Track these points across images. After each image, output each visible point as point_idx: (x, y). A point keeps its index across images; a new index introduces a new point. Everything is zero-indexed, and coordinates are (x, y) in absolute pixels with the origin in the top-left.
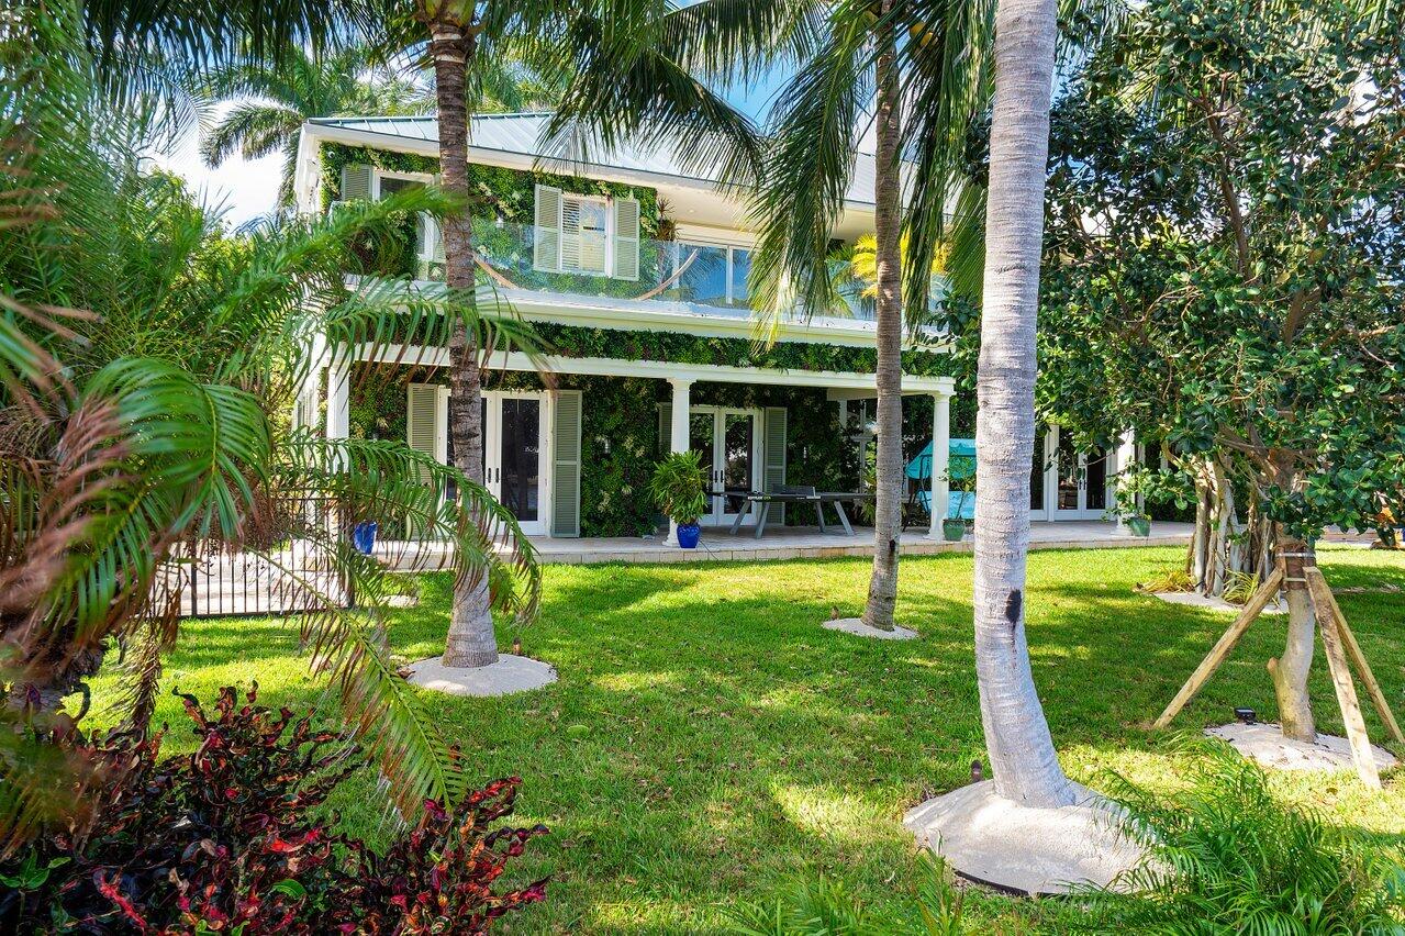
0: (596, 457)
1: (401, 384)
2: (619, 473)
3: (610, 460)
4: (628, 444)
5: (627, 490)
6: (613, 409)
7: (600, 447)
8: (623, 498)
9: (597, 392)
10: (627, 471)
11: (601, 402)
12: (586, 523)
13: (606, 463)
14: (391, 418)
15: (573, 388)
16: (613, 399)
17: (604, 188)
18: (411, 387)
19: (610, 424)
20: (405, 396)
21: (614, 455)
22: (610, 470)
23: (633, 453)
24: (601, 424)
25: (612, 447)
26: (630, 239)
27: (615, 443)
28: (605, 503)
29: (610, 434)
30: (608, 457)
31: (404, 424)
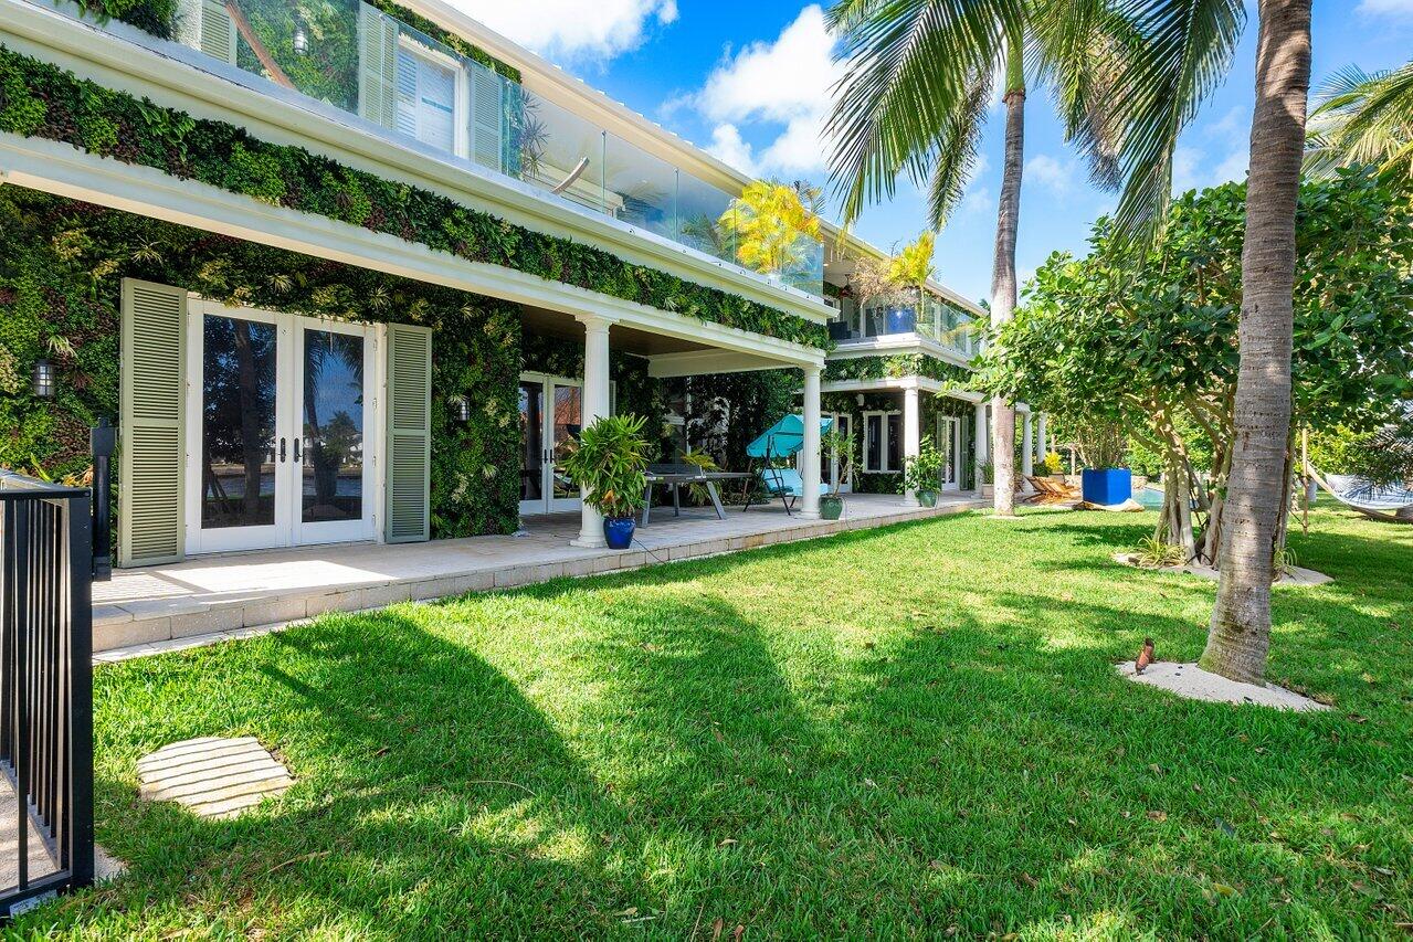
0: (449, 425)
1: (109, 277)
2: (479, 446)
3: (468, 430)
4: (491, 408)
5: (490, 472)
6: (471, 360)
7: (453, 410)
8: (485, 483)
9: (450, 334)
10: (488, 445)
11: (454, 348)
12: (438, 520)
13: (462, 434)
14: (85, 340)
15: (417, 323)
16: (470, 345)
17: (458, 47)
18: (130, 287)
19: (467, 381)
20: (117, 302)
21: (472, 424)
22: (467, 444)
23: (497, 421)
24: (456, 379)
25: (471, 413)
26: (492, 131)
27: (475, 407)
28: (462, 489)
29: (468, 393)
30: (463, 425)
31: (114, 352)
